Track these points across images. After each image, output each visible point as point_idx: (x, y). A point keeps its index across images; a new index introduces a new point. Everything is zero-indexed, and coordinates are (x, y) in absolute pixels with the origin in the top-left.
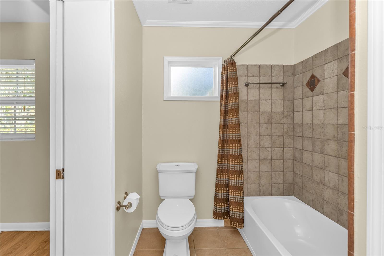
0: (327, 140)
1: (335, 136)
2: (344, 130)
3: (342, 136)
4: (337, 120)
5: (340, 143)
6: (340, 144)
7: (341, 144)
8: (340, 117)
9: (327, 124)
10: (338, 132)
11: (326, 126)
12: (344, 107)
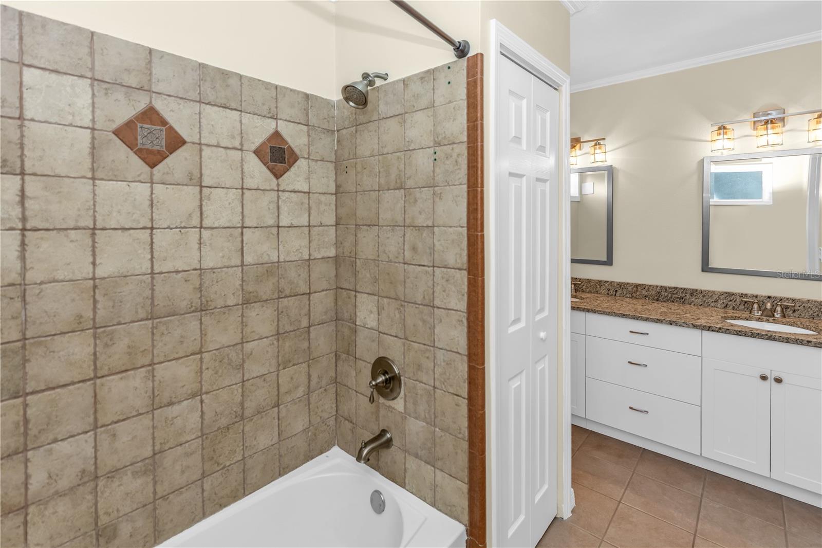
0: (43, 339)
1: (81, 317)
2: (121, 292)
3: (111, 310)
4: (91, 266)
5: (104, 332)
6: (105, 334)
7: (107, 335)
8: (106, 255)
9: (42, 283)
10: (95, 302)
11: (38, 291)
12: (119, 227)
